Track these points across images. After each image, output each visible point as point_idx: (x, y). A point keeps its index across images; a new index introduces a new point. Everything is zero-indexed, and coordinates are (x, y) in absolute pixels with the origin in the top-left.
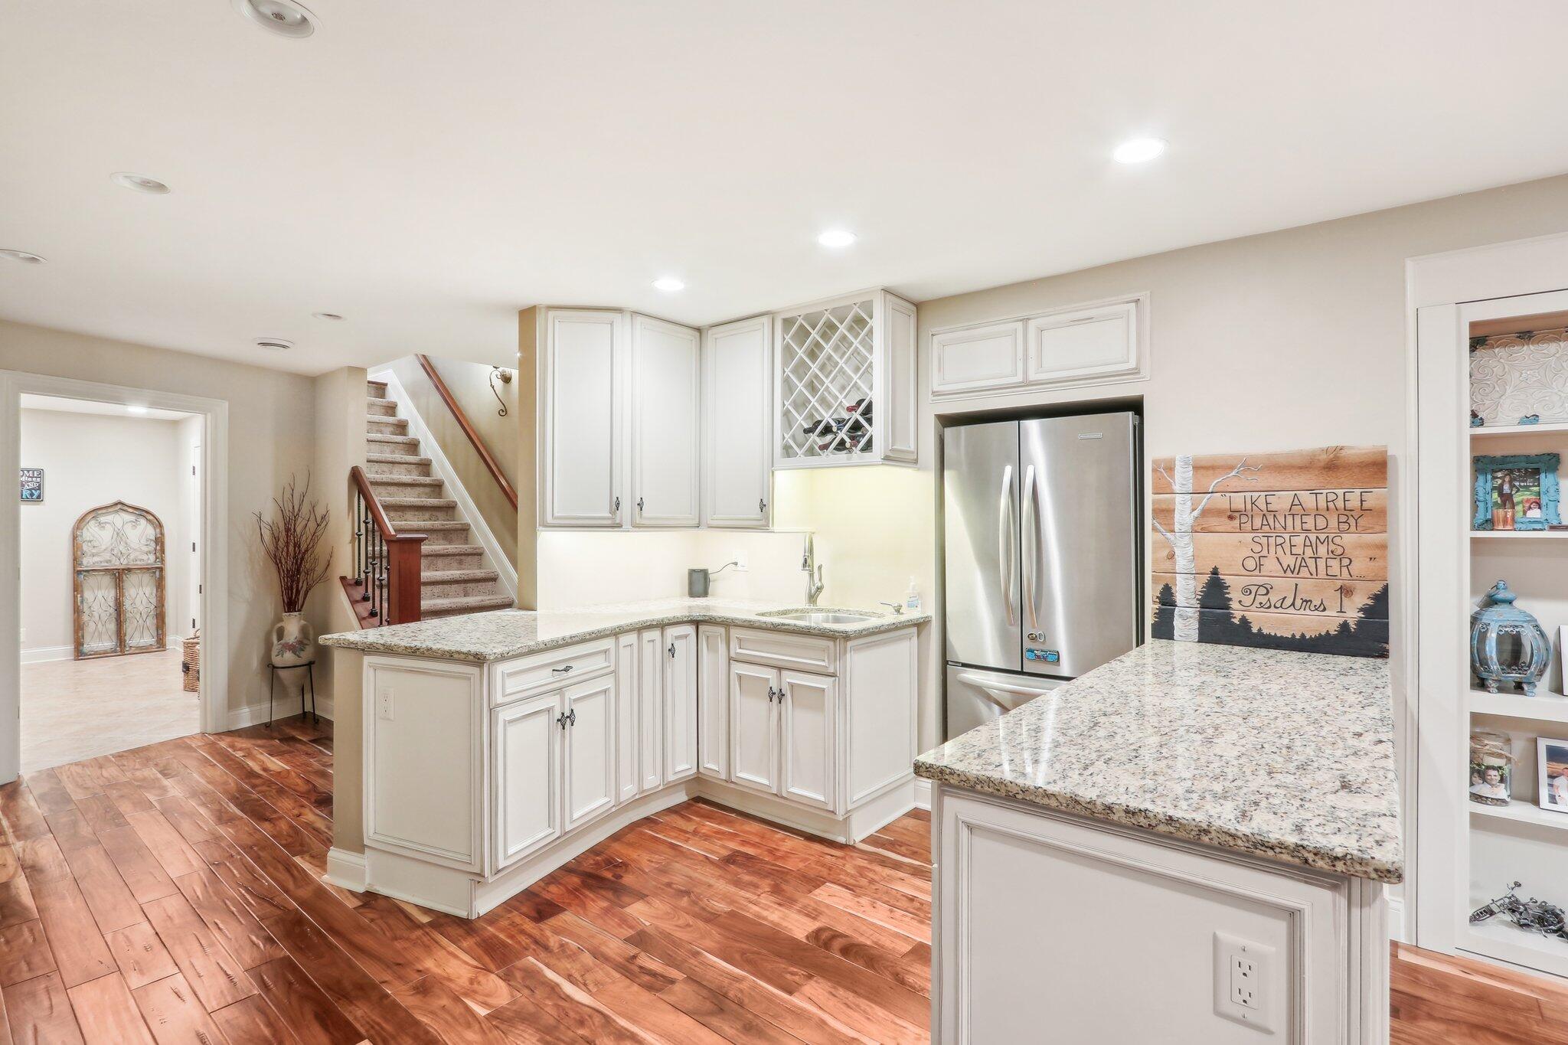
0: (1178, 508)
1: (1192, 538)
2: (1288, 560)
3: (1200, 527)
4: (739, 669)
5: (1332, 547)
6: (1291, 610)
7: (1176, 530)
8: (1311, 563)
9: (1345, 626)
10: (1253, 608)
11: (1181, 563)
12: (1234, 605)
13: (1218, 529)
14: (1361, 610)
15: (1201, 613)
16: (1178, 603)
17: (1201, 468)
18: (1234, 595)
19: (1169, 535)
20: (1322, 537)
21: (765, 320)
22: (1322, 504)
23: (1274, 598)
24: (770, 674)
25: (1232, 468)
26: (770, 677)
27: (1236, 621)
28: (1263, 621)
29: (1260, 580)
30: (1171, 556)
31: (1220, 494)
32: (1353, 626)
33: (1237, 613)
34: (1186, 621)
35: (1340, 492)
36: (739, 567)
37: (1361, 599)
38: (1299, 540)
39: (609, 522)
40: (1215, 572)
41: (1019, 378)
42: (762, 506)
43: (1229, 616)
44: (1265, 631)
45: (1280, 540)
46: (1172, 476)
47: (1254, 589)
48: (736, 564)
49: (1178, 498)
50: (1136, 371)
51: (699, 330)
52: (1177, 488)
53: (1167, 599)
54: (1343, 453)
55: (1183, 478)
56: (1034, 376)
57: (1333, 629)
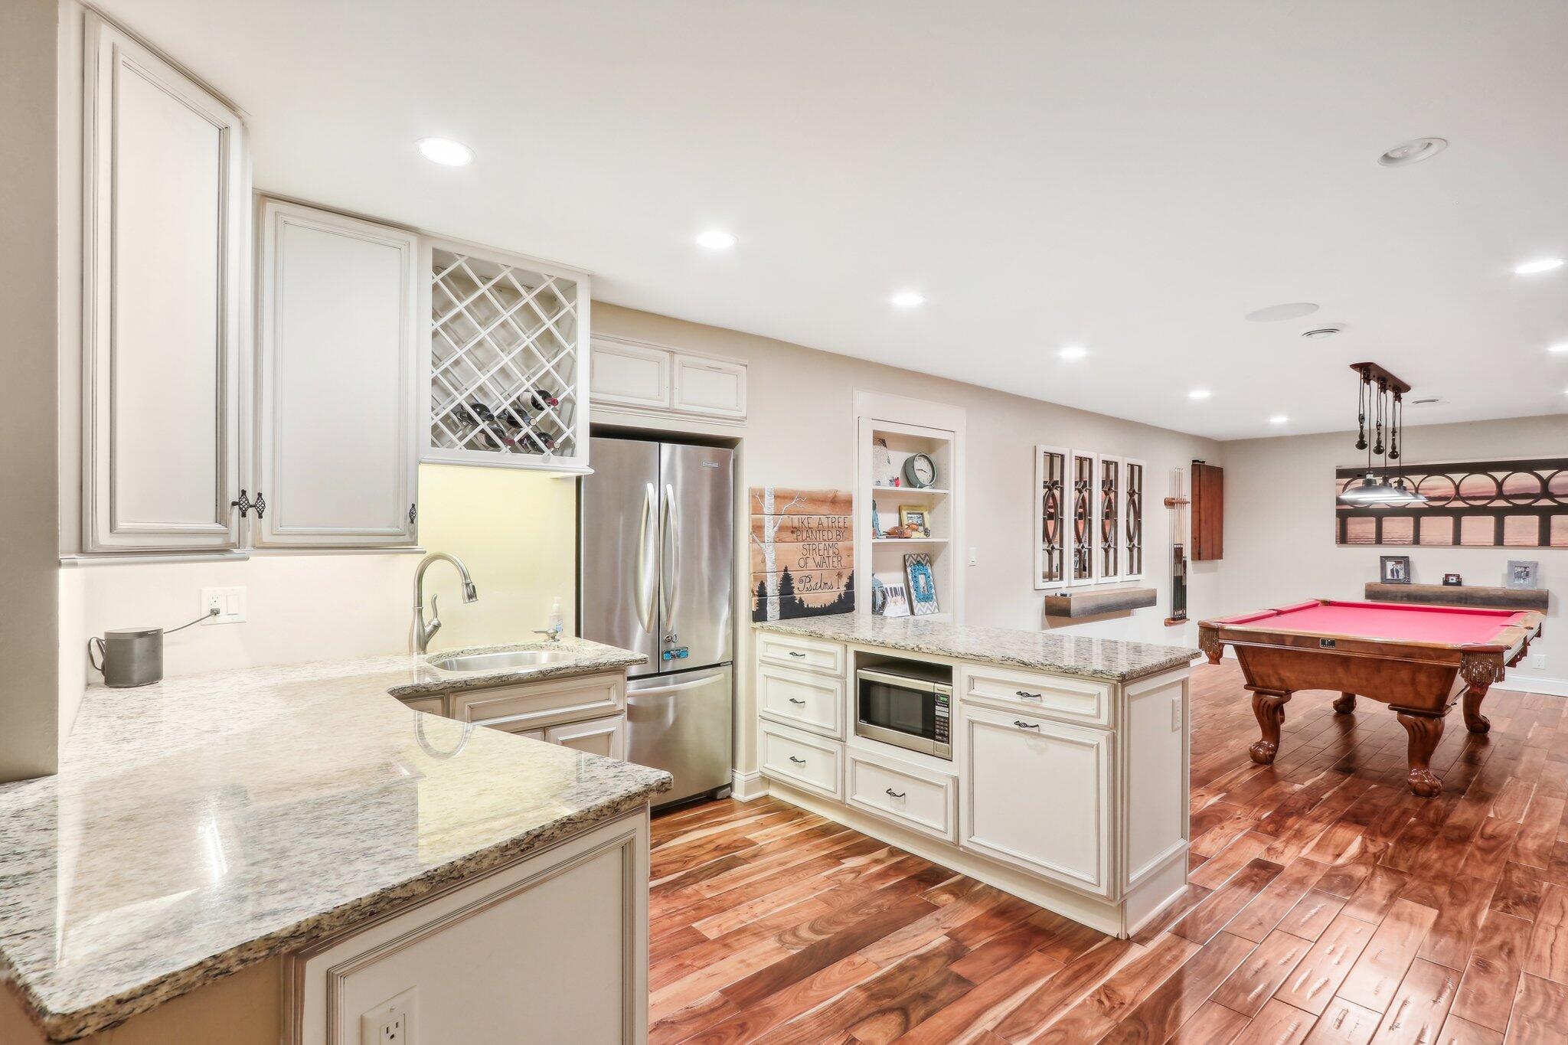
0: (766, 525)
1: (774, 547)
2: (818, 559)
3: (778, 540)
5: (835, 550)
6: (820, 591)
7: (766, 541)
8: (827, 559)
9: (840, 596)
10: (804, 592)
11: (770, 566)
12: (796, 591)
13: (787, 540)
14: (845, 586)
15: (781, 599)
16: (768, 595)
17: (781, 497)
18: (795, 584)
19: (762, 544)
20: (831, 543)
21: (413, 239)
22: (830, 525)
23: (813, 584)
25: (793, 499)
27: (797, 601)
28: (812, 600)
29: (807, 573)
30: (764, 561)
31: (786, 516)
32: (842, 596)
33: (797, 594)
34: (773, 608)
35: (836, 517)
36: (222, 617)
37: (845, 580)
38: (821, 546)
40: (786, 570)
41: (667, 405)
42: (410, 517)
43: (794, 598)
44: (810, 606)
45: (814, 547)
46: (763, 502)
47: (804, 578)
48: (215, 612)
49: (767, 518)
50: (742, 420)
52: (766, 510)
53: (762, 593)
54: (839, 493)
55: (769, 504)
56: (677, 406)
57: (836, 599)
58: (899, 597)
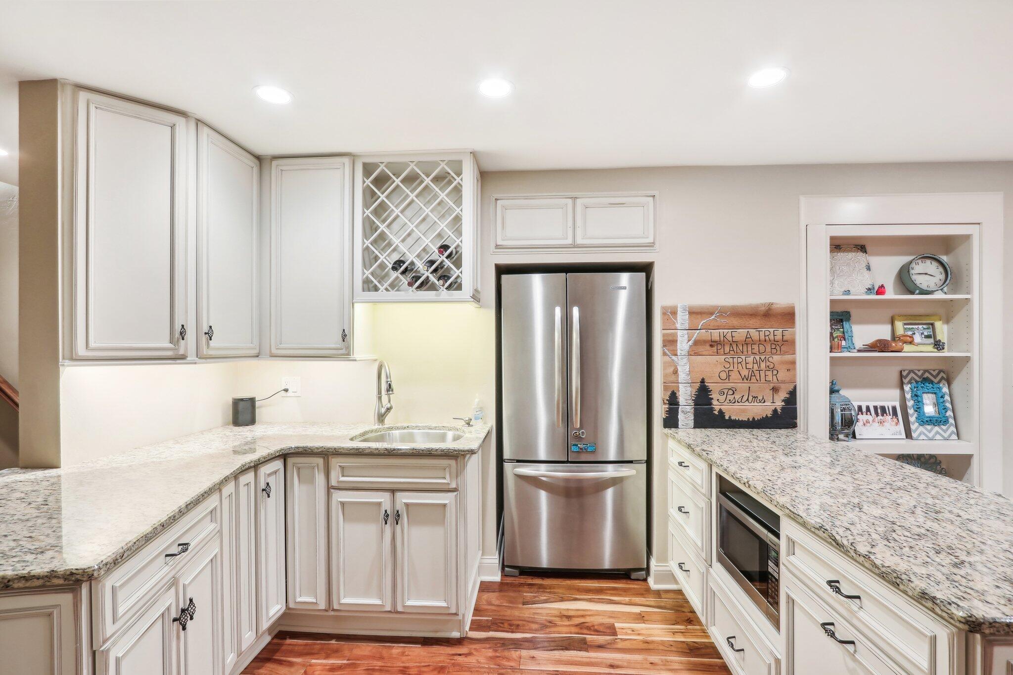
0: (679, 339)
1: (689, 360)
2: (745, 372)
3: (693, 352)
4: (339, 497)
5: (768, 364)
6: (747, 404)
7: (679, 354)
8: (757, 373)
9: (775, 411)
10: (725, 403)
11: (683, 376)
12: (715, 402)
13: (704, 353)
14: (783, 401)
15: (695, 408)
16: (680, 404)
17: (695, 313)
18: (715, 396)
19: (674, 357)
20: (763, 357)
21: (346, 160)
22: (762, 338)
23: (737, 396)
24: (384, 499)
25: (712, 314)
26: (382, 500)
27: (716, 413)
28: (732, 411)
29: (730, 385)
30: (676, 372)
31: (704, 331)
32: (779, 411)
33: (716, 406)
34: (686, 416)
35: (771, 330)
36: (290, 393)
37: (783, 395)
38: (750, 359)
39: (169, 353)
40: (703, 381)
41: (569, 241)
42: (344, 336)
43: (712, 409)
44: (733, 418)
45: (740, 360)
46: (676, 319)
47: (726, 391)
48: (286, 390)
49: (679, 333)
50: (651, 245)
51: (259, 158)
52: (679, 326)
53: (673, 401)
54: (774, 306)
55: (682, 319)
56: (579, 241)
57: (769, 413)
58: (889, 418)
